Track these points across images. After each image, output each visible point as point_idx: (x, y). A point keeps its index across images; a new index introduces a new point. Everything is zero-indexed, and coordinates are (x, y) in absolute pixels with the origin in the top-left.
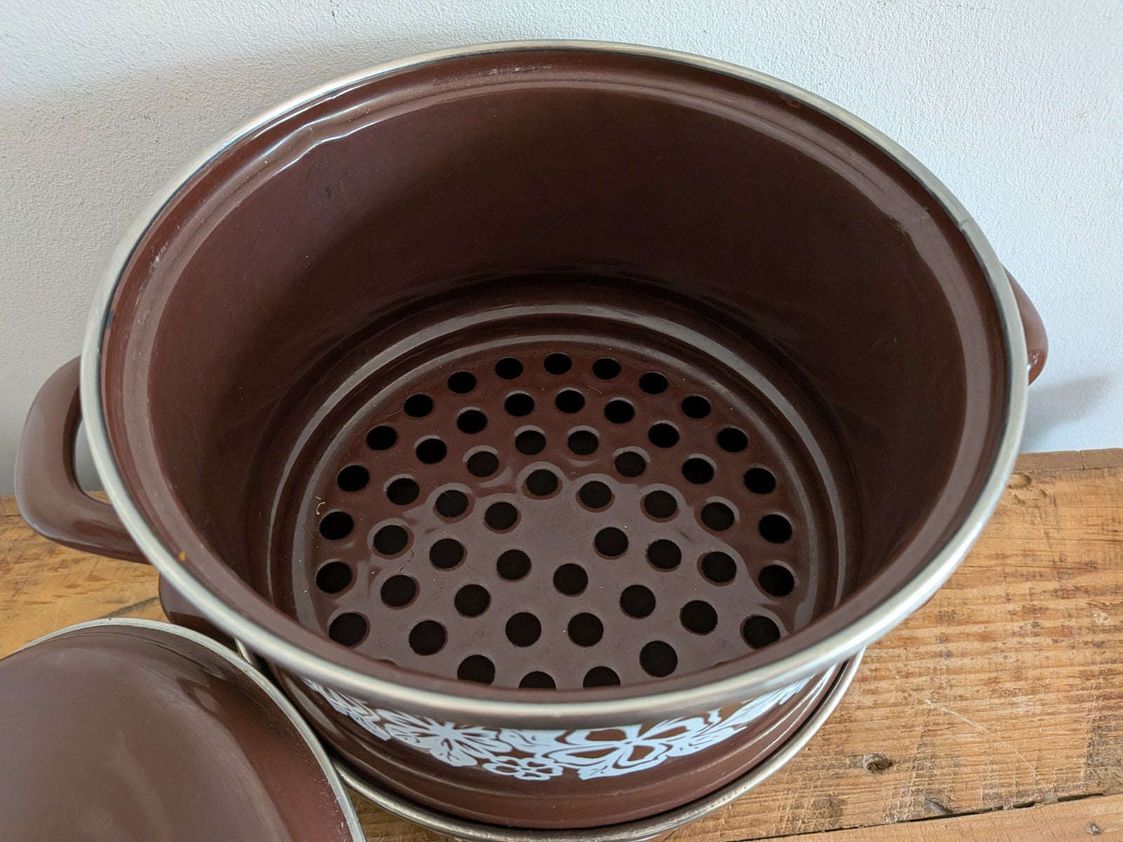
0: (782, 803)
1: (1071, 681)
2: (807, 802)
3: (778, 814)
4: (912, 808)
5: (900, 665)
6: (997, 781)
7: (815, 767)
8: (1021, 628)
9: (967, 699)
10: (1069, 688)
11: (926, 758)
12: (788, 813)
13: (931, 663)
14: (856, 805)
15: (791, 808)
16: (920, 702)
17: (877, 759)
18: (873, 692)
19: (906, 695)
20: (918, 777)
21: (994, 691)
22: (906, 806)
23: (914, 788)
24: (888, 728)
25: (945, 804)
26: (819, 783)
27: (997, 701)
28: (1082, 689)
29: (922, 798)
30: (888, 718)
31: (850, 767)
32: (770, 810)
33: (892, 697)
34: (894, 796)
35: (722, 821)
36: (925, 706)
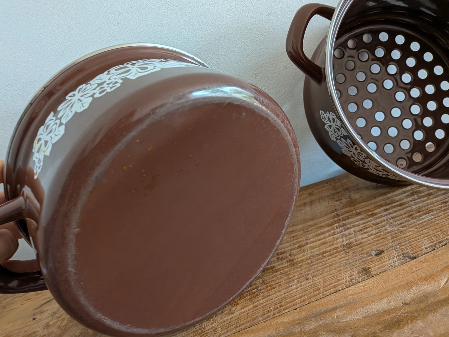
0: (344, 277)
1: (440, 206)
2: (355, 273)
3: (344, 281)
4: (399, 261)
5: (373, 222)
6: (428, 242)
7: (353, 262)
8: (413, 198)
9: (403, 223)
10: (440, 208)
11: (396, 245)
12: (348, 279)
13: (384, 218)
14: (374, 268)
15: (349, 277)
16: (386, 230)
17: (377, 252)
18: (366, 233)
19: (379, 229)
20: (396, 251)
21: (412, 218)
22: (396, 261)
23: (396, 255)
24: (377, 241)
25: (411, 256)
26: (357, 266)
27: (415, 220)
28: (445, 207)
29: (401, 257)
30: (375, 238)
31: (367, 257)
32: (340, 280)
33: (374, 232)
34: (390, 259)
35: (321, 290)
36: (388, 231)
